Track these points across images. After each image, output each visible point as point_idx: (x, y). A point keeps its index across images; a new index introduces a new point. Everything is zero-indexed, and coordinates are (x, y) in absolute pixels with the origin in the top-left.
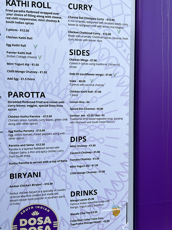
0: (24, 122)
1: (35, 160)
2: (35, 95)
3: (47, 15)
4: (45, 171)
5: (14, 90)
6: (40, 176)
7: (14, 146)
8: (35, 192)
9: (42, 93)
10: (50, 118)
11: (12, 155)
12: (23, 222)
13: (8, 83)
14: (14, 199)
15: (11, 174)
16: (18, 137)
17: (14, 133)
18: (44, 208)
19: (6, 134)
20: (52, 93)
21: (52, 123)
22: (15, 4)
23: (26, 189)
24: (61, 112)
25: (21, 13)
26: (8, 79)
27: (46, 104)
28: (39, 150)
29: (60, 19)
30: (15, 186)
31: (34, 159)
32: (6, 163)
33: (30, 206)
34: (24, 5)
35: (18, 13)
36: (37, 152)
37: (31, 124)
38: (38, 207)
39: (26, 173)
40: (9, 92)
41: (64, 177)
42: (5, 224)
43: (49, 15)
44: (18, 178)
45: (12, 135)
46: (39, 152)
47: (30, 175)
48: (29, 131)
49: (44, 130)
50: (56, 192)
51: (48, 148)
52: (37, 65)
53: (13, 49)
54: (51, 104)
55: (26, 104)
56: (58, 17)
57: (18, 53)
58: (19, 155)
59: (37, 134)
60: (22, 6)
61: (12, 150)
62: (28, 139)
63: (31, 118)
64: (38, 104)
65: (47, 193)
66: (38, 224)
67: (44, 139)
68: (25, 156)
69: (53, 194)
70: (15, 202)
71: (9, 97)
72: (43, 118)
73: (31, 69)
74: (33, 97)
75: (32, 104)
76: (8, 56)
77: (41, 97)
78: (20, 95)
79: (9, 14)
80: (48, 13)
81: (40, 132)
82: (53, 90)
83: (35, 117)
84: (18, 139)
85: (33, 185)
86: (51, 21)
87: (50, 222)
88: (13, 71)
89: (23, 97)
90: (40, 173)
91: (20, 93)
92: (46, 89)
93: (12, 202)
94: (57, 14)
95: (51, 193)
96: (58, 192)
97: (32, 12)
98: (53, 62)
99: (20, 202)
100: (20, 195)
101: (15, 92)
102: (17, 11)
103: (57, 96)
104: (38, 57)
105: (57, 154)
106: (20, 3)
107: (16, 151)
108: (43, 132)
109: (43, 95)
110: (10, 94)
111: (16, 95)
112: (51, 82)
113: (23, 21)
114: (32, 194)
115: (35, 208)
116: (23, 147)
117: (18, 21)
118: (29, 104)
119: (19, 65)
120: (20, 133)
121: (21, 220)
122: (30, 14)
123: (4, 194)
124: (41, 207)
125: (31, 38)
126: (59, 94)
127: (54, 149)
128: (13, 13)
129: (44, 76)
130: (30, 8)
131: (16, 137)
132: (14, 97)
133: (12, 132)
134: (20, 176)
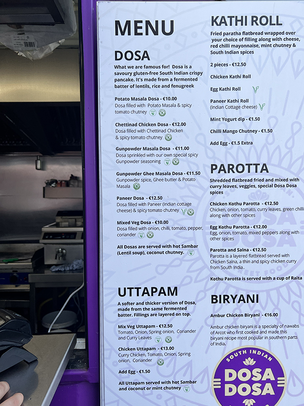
0: (234, 213)
1: (251, 275)
2: (253, 168)
3: (275, 37)
4: (265, 293)
5: (221, 161)
6: (257, 302)
7: (219, 250)
8: (249, 327)
9: (264, 165)
10: (276, 207)
11: (214, 265)
12: (231, 375)
13: (211, 150)
14: (216, 336)
15: (212, 296)
16: (225, 236)
17: (219, 230)
18: (263, 353)
19: (206, 231)
20: (279, 166)
21: (278, 214)
22: (225, 23)
23: (235, 322)
24: (293, 197)
25: (234, 37)
26: (211, 143)
27: (270, 183)
28: (256, 259)
29: (296, 42)
30: (219, 316)
31: (249, 273)
32: (207, 278)
33: (241, 350)
34: (239, 23)
35: (229, 37)
36: (253, 262)
37: (246, 216)
38: (254, 352)
39: (236, 296)
40: (212, 165)
41: (296, 306)
42: (202, 375)
43: (279, 36)
44: (224, 302)
45: (215, 234)
46: (257, 262)
47: (242, 299)
48: (242, 227)
49: (265, 227)
50: (282, 329)
51: (270, 256)
52: (257, 119)
53: (220, 95)
54: (278, 183)
55: (238, 184)
56: (292, 39)
57: (228, 101)
58: (226, 265)
59: (253, 233)
60: (236, 25)
61: (214, 257)
62: (240, 241)
63: (245, 207)
64: (257, 184)
65: (268, 329)
66: (254, 379)
67: (265, 240)
68: (234, 267)
69: (277, 332)
70: (219, 341)
71: (212, 172)
72: (264, 206)
73: (248, 127)
74: (249, 172)
75: (248, 183)
76: (212, 107)
77: (261, 172)
78: (229, 169)
79: (216, 40)
80: (277, 33)
81: (258, 230)
82: (281, 160)
83: (252, 204)
84: (224, 239)
85: (246, 315)
86: (282, 45)
87: (273, 378)
88: (219, 131)
89: (234, 172)
90: (257, 295)
91: (229, 165)
92: (270, 159)
93: (213, 341)
94: (292, 33)
95: (274, 329)
96: (287, 329)
97: (252, 33)
98: (283, 114)
99: (227, 342)
100: (226, 330)
101: (222, 165)
102: (228, 34)
103: (288, 169)
104: (258, 106)
105: (285, 267)
106: (234, 20)
107: (221, 259)
108: (264, 230)
109: (265, 168)
110: (214, 167)
111: (222, 169)
112: (278, 147)
113: (236, 49)
114: (244, 330)
115: (249, 352)
116: (232, 253)
117: (229, 49)
118: (243, 183)
119: (228, 120)
120: (228, 230)
121: (227, 371)
122: (248, 36)
123: (202, 327)
124: (259, 352)
125: (249, 76)
126: (291, 165)
127: (281, 258)
128: (222, 37)
129: (267, 137)
130: (249, 28)
131: (221, 236)
132: (219, 172)
133: (215, 228)
134: (227, 299)
